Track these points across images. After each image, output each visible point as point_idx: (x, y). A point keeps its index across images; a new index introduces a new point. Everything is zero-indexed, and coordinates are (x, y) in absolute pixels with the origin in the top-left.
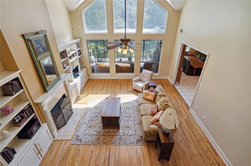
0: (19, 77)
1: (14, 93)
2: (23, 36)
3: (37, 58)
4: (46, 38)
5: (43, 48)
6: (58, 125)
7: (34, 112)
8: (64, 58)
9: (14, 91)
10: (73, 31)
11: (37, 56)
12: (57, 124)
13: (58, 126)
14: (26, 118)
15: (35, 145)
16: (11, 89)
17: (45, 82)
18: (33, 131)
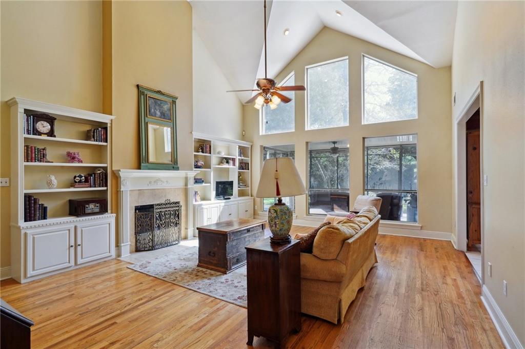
0: (109, 125)
1: (93, 139)
2: (138, 86)
3: (146, 118)
4: (174, 105)
5: (162, 112)
6: (139, 243)
7: (106, 186)
8: (202, 152)
9: (94, 138)
10: (244, 132)
11: (146, 115)
12: (138, 238)
13: (138, 245)
14: (91, 184)
15: (76, 228)
16: (92, 134)
17: (144, 154)
18: (87, 207)
